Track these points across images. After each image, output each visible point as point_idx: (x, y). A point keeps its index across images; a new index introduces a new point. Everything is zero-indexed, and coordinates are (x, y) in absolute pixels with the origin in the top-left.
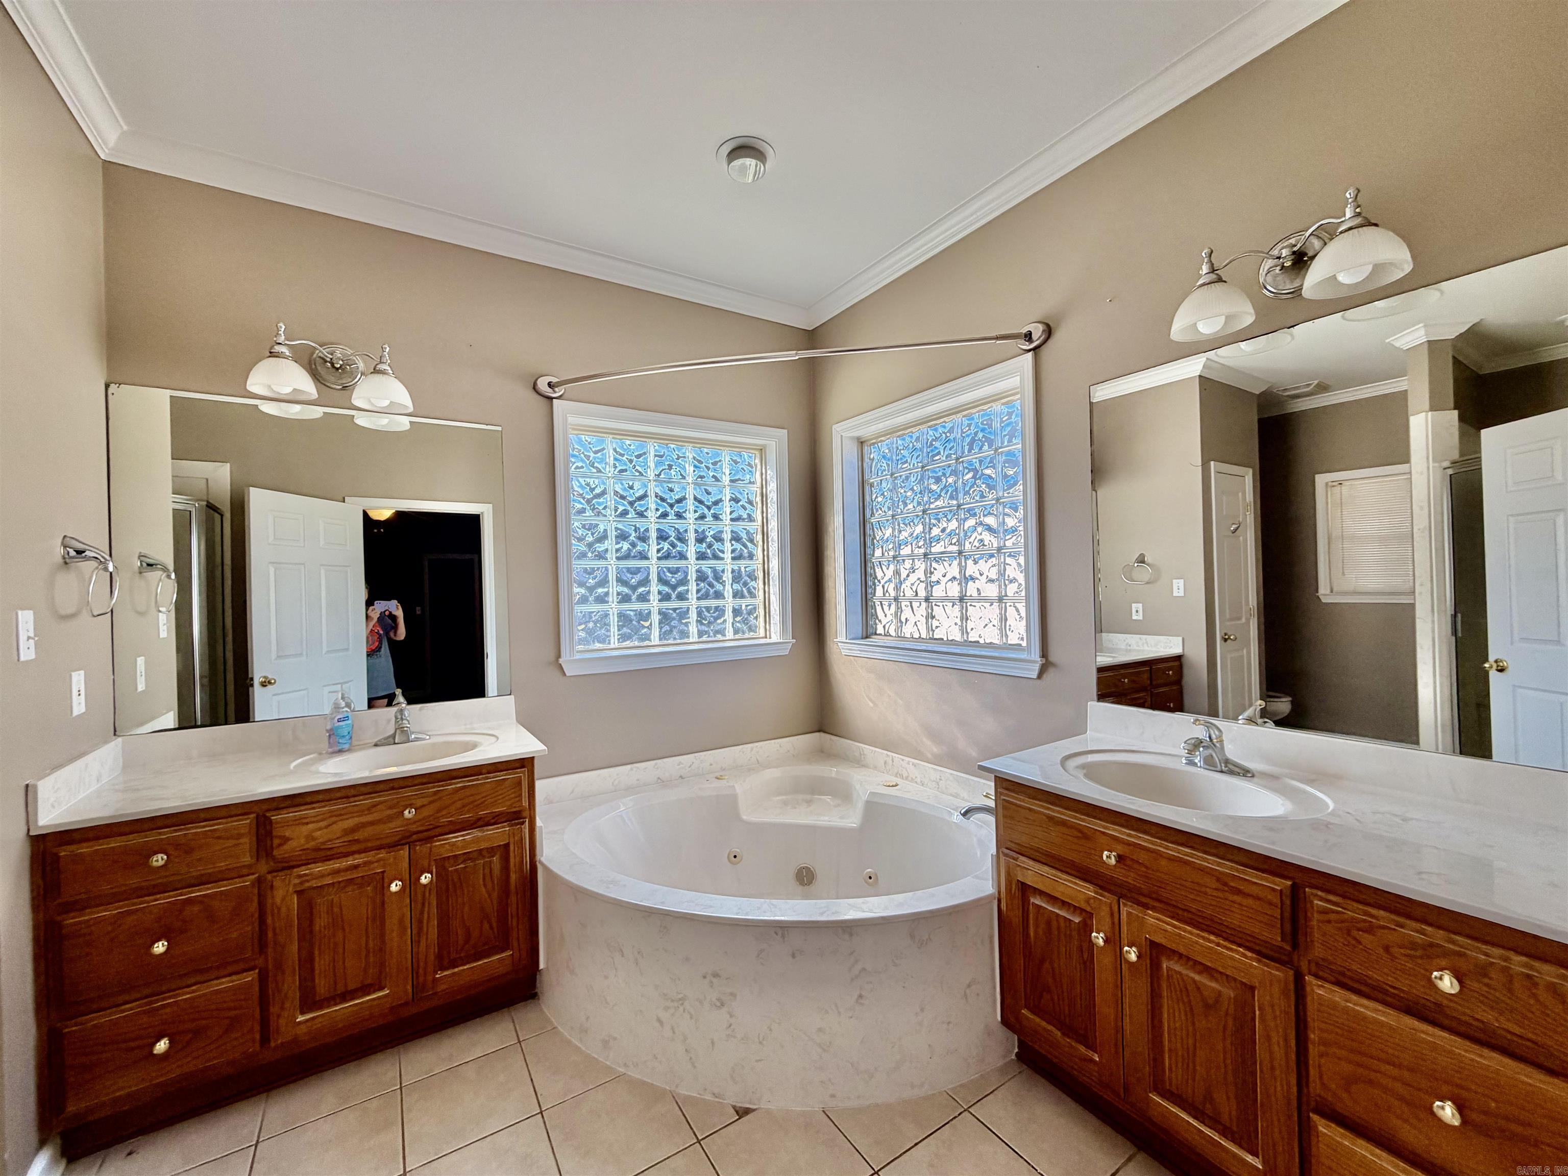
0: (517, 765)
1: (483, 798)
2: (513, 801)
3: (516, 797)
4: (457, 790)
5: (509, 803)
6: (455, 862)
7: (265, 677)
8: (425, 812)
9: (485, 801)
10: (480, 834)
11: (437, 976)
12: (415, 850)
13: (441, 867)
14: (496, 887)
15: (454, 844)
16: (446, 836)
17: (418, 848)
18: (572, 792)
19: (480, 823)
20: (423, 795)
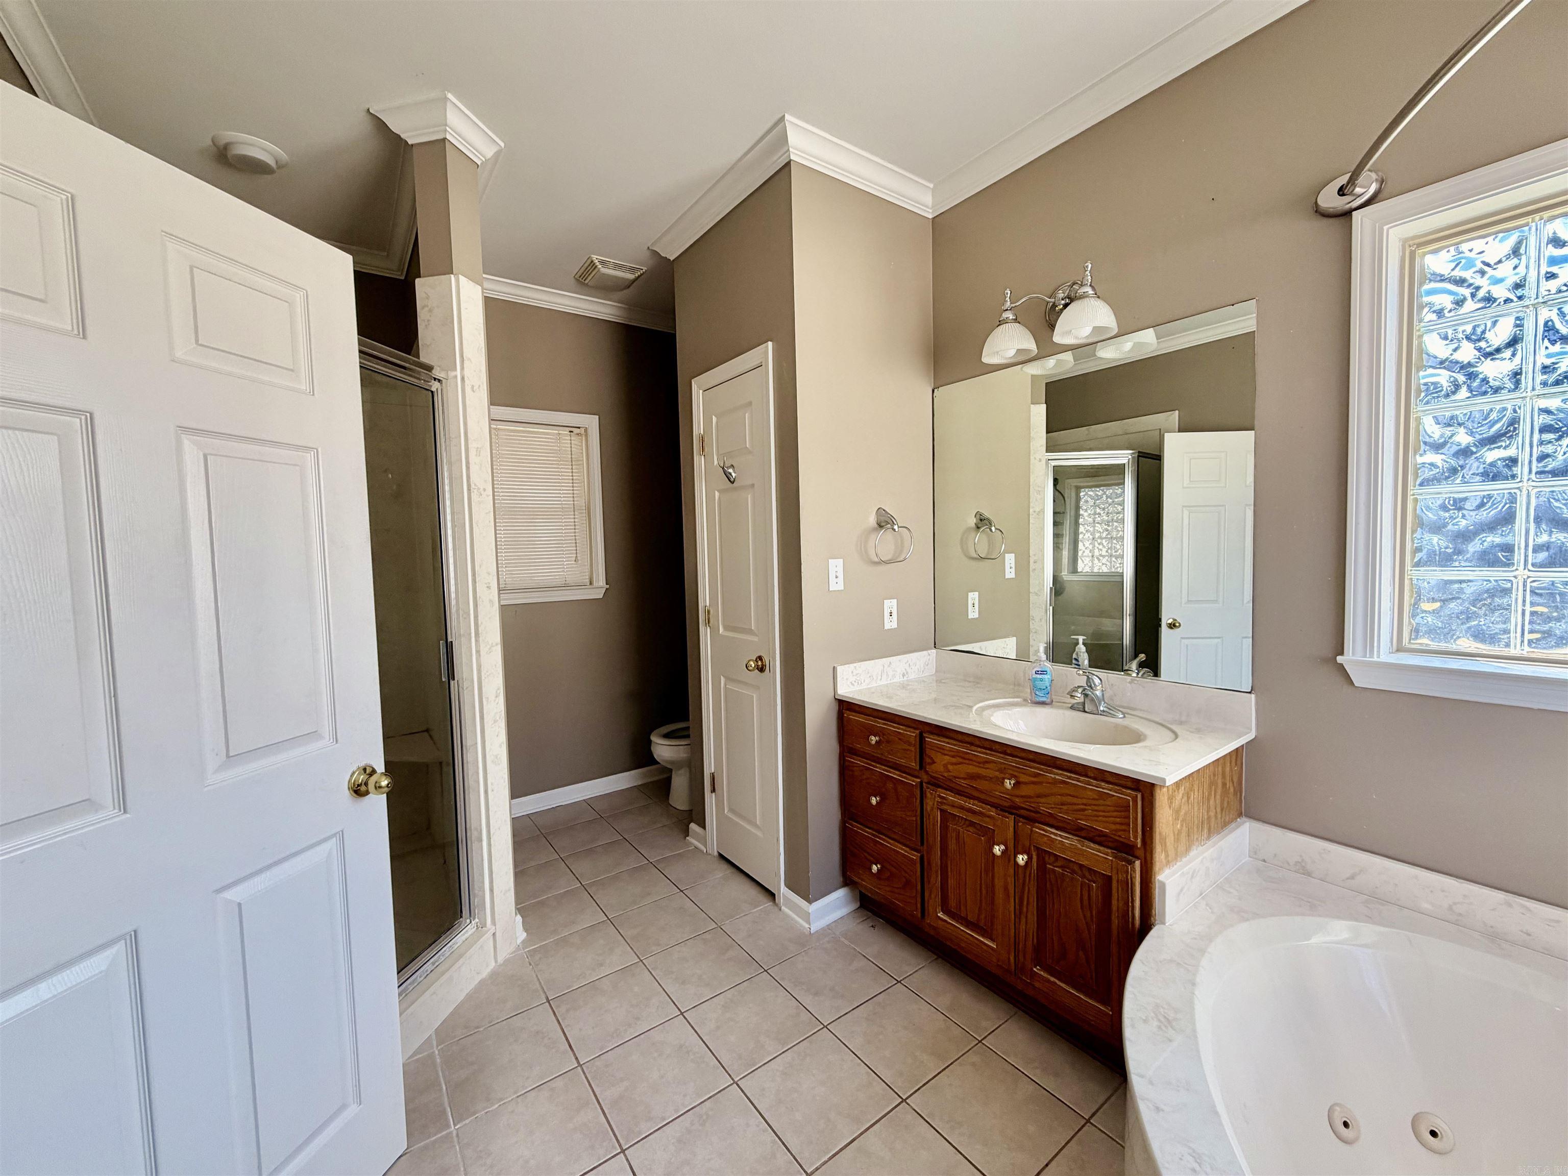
0: (1129, 784)
1: (1083, 804)
2: (1118, 827)
3: (1121, 824)
4: (1055, 782)
5: (1113, 827)
6: (1054, 862)
7: (1175, 620)
8: (1025, 790)
9: (1085, 810)
10: (1079, 846)
11: (1035, 969)
12: (1018, 825)
13: (1042, 856)
14: (1094, 919)
15: (1053, 840)
16: (1046, 827)
17: (1020, 824)
18: (1352, 877)
19: (1083, 834)
20: (1024, 771)
